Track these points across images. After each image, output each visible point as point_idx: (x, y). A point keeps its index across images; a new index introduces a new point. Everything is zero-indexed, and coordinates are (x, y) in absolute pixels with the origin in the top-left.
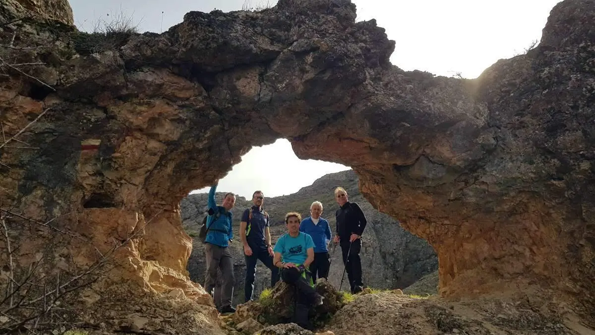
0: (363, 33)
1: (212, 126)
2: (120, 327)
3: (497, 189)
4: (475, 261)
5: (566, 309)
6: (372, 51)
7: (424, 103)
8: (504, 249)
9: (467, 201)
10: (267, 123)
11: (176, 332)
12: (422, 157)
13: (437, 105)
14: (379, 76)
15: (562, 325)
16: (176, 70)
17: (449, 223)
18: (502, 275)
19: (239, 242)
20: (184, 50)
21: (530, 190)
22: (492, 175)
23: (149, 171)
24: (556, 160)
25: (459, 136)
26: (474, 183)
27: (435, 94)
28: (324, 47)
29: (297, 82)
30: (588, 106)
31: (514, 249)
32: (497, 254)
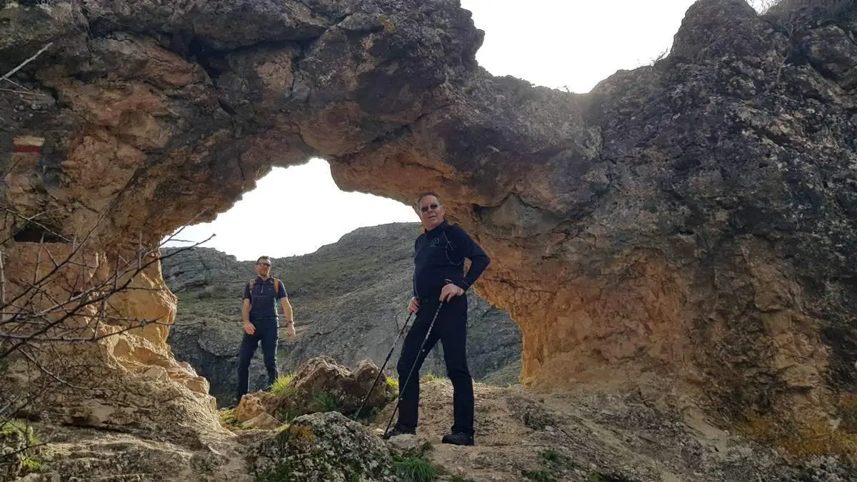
0: (442, 15)
1: (217, 131)
2: (73, 418)
3: (607, 244)
4: (573, 340)
5: (688, 404)
6: (454, 42)
7: (519, 122)
8: (612, 324)
9: (566, 259)
10: (298, 134)
11: (157, 426)
12: (511, 197)
13: (535, 126)
14: (460, 78)
15: (683, 424)
16: (167, 42)
17: (540, 289)
18: (607, 360)
19: (222, 322)
20: (182, 12)
21: (650, 247)
22: (601, 225)
23: (117, 191)
24: (685, 208)
25: (563, 170)
26: (577, 235)
27: (534, 110)
28: (390, 29)
29: (349, 74)
30: (730, 138)
31: (624, 325)
32: (602, 331)
